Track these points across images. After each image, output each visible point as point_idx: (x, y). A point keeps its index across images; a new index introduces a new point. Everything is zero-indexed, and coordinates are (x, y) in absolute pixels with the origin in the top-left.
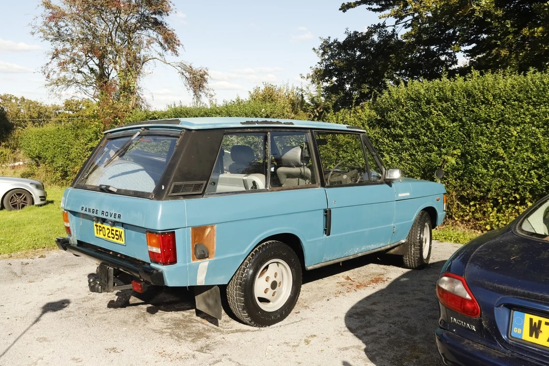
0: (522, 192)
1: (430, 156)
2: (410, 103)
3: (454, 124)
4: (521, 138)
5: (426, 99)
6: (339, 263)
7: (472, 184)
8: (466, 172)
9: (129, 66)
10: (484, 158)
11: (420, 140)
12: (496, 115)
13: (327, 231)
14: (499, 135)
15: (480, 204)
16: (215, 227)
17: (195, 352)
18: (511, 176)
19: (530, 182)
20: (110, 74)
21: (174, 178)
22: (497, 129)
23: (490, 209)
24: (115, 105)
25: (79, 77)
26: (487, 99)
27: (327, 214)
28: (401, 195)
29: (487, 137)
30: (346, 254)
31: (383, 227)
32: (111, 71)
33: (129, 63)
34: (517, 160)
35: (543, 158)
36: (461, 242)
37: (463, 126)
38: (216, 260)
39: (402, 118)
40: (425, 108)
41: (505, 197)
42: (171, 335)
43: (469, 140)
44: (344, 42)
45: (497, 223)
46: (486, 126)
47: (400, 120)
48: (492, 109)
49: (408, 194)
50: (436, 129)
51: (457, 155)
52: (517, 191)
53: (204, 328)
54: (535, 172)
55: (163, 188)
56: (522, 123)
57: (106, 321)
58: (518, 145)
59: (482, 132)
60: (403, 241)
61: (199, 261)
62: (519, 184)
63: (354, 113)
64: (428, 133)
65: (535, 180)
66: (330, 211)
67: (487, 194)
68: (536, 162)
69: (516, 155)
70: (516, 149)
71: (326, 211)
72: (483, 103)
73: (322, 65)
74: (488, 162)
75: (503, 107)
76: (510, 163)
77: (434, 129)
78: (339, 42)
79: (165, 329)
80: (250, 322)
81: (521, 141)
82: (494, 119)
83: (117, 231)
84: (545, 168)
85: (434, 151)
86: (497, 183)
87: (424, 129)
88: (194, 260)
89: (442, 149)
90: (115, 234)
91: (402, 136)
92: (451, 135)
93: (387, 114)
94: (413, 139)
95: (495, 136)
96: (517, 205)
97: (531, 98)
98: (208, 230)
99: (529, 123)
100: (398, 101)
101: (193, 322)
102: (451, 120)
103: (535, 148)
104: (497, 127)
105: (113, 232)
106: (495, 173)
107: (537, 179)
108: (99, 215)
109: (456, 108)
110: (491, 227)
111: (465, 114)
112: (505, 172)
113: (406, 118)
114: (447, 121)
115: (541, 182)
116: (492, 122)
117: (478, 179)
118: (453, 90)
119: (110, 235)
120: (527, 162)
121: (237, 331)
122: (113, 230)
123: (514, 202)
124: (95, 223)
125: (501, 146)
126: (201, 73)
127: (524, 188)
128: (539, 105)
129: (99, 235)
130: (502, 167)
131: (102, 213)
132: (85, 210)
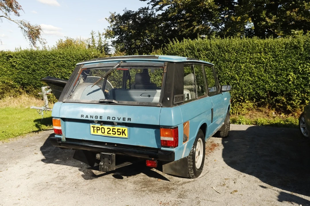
2: (188, 51)
3: (212, 62)
4: (245, 69)
5: (197, 49)
10: (227, 80)
13: (212, 120)
14: (234, 68)
16: (189, 122)
17: (179, 199)
18: (240, 89)
19: (249, 91)
21: (174, 93)
22: (233, 65)
26: (228, 50)
28: (225, 99)
29: (229, 69)
30: (213, 132)
31: (222, 116)
34: (243, 80)
35: (255, 79)
37: (217, 64)
38: (189, 142)
40: (197, 54)
41: (236, 99)
42: (150, 191)
43: (220, 71)
44: (123, 15)
45: (232, 112)
52: (242, 95)
53: (164, 184)
54: (251, 86)
55: (168, 99)
56: (245, 62)
58: (244, 73)
59: (226, 66)
60: (223, 124)
61: (185, 143)
62: (244, 92)
65: (251, 90)
68: (252, 81)
69: (243, 78)
70: (242, 75)
71: (212, 109)
72: (227, 52)
73: (110, 28)
74: (230, 81)
75: (236, 54)
76: (240, 81)
78: (120, 16)
81: (245, 71)
82: (232, 60)
83: (118, 129)
86: (234, 92)
88: (183, 143)
90: (116, 131)
95: (233, 69)
97: (249, 50)
98: (187, 124)
99: (248, 62)
100: (181, 49)
102: (211, 60)
103: (251, 74)
105: (114, 130)
106: (232, 87)
108: (105, 119)
109: (213, 54)
112: (237, 86)
115: (254, 91)
118: (211, 45)
119: (111, 132)
120: (247, 81)
121: (185, 183)
122: (115, 129)
123: (240, 101)
124: (91, 125)
125: (236, 73)
126: (36, 28)
127: (246, 94)
128: (253, 54)
129: (96, 133)
130: (236, 84)
131: (108, 118)
132: (86, 117)
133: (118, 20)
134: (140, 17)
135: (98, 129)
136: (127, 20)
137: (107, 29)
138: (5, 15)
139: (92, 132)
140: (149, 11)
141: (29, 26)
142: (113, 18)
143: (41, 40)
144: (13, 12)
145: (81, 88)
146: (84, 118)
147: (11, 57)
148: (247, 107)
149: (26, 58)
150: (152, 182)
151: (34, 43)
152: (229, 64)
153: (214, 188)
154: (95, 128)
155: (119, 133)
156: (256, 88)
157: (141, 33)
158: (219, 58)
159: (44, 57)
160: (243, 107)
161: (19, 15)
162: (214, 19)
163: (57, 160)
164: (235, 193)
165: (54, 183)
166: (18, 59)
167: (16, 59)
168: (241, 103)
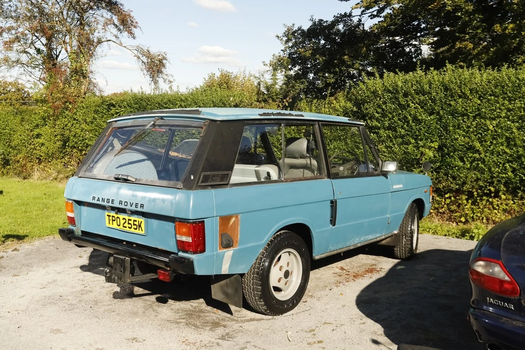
0: (497, 184)
1: (407, 149)
2: (387, 96)
3: (432, 117)
4: (496, 132)
5: (403, 91)
6: (341, 253)
7: (448, 176)
8: (443, 165)
9: (82, 48)
10: (461, 151)
11: (397, 132)
12: (473, 109)
13: (333, 222)
14: (475, 129)
15: (455, 197)
16: (240, 216)
17: (218, 340)
18: (486, 170)
19: (504, 175)
20: (59, 55)
21: (202, 168)
22: (473, 123)
23: (465, 202)
24: (66, 90)
25: (24, 58)
26: (464, 94)
27: (333, 204)
28: (396, 187)
29: (464, 131)
30: (348, 244)
31: (380, 217)
32: (60, 52)
33: (82, 44)
34: (492, 154)
35: (518, 152)
36: (439, 234)
37: (440, 119)
38: (239, 249)
39: (379, 110)
40: (402, 101)
41: (481, 189)
42: (187, 324)
43: (446, 133)
44: (309, 29)
45: (472, 215)
46: (463, 120)
47: (377, 112)
48: (469, 103)
49: (401, 186)
50: (413, 122)
51: (434, 147)
52: (491, 183)
53: (218, 318)
54: (509, 165)
55: (192, 178)
56: (497, 117)
57: (115, 313)
58: (493, 139)
59: (459, 125)
60: (396, 232)
61: (225, 250)
62: (494, 177)
63: (328, 104)
64: (405, 126)
65: (510, 174)
66: (336, 201)
67: (463, 187)
68: (511, 156)
69: (492, 149)
70: (491, 142)
71: (332, 202)
72: (460, 97)
73: (286, 53)
74: (464, 155)
75: (479, 102)
76: (486, 156)
77: (411, 121)
78: (303, 30)
79: (179, 319)
80: (266, 310)
81: (496, 135)
82: (470, 113)
83: (135, 221)
84: (519, 162)
85: (411, 144)
86: (473, 176)
87: (402, 121)
88: (220, 249)
89: (419, 142)
90: (132, 224)
91: (379, 128)
92: (429, 128)
93: (363, 106)
94: (390, 131)
95: (471, 130)
96: (491, 197)
97: (506, 93)
98: (233, 219)
99: (504, 117)
100: (374, 93)
101: (204, 312)
102: (428, 113)
103: (510, 142)
104: (473, 121)
105: (130, 222)
106: (471, 166)
107: (511, 172)
108: (116, 205)
109: (434, 101)
110: (465, 219)
111: (442, 107)
112: (481, 165)
113: (383, 110)
114: (424, 114)
115: (516, 175)
116: (469, 115)
117: (454, 172)
118: (430, 84)
119: (126, 225)
120: (502, 155)
121: (252, 320)
122: (131, 220)
123: (488, 195)
124: (107, 213)
125: (478, 139)
126: (159, 57)
127: (499, 181)
128: (515, 100)
129: (111, 226)
130: (478, 160)
131: (120, 203)
132: (98, 200)
133: (299, 38)
134: (338, 30)
135: (114, 219)
136: (317, 38)
137: (279, 55)
138: (114, 39)
139: (107, 225)
140: (355, 20)
141: (148, 54)
142: (290, 34)
143: (165, 77)
144: (126, 33)
145: (109, 157)
146: (95, 202)
147: (114, 106)
148: (505, 207)
149: (134, 108)
150: (203, 312)
151: (156, 83)
152: (464, 122)
153: (289, 333)
154: (111, 218)
155: (135, 227)
156: (520, 169)
157: (336, 61)
158: (445, 110)
159: (157, 106)
160: (495, 206)
161: (134, 38)
162: (469, 30)
163: (101, 269)
164: (317, 345)
165: (70, 298)
166: (123, 109)
167: (119, 108)
168: (491, 200)
